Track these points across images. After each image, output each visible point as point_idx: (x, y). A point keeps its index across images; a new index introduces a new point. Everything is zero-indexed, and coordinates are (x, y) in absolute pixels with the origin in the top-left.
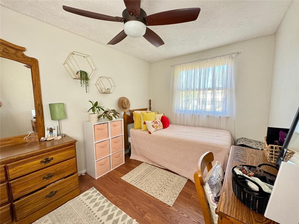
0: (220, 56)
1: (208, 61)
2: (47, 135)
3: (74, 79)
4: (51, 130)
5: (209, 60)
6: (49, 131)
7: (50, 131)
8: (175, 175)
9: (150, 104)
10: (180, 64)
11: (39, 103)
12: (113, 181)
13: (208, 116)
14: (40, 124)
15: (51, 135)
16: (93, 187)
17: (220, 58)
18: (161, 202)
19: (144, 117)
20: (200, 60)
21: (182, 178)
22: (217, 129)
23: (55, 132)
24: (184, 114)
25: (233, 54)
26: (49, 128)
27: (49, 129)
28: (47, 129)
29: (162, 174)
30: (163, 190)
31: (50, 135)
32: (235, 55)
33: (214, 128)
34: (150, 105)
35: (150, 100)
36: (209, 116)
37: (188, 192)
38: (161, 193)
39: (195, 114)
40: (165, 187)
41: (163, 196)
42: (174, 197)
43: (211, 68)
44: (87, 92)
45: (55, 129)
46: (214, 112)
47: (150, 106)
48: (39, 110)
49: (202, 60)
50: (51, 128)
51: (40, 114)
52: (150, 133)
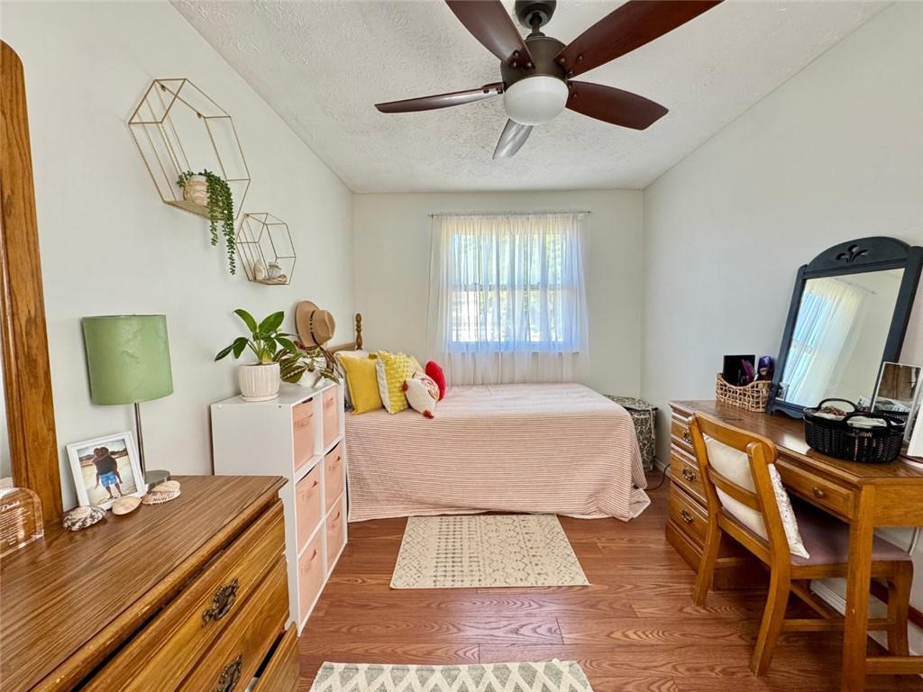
0: (555, 213)
1: (528, 219)
2: (88, 491)
3: (169, 203)
4: (105, 463)
5: (530, 216)
6: (94, 470)
7: (98, 464)
8: (522, 517)
9: (359, 329)
10: (457, 215)
11: (33, 313)
12: (372, 609)
13: (535, 354)
14: (36, 434)
15: (112, 486)
16: (326, 664)
17: (554, 215)
18: (560, 587)
19: (393, 369)
20: (510, 213)
21: (542, 517)
22: (555, 382)
23: (127, 468)
24: (473, 354)
25: (580, 212)
26: (91, 452)
27: (89, 457)
28: (81, 459)
29: (494, 528)
30: (535, 560)
31: (102, 488)
32: (582, 215)
33: (548, 382)
34: (359, 331)
35: (358, 315)
36: (537, 353)
37: (585, 541)
38: (537, 569)
39: (502, 350)
40: (532, 552)
41: (551, 575)
42: (573, 564)
43: (536, 236)
44: (233, 272)
45: (125, 453)
46: (548, 344)
47: (359, 337)
48: (34, 351)
49: (516, 213)
50: (104, 450)
51: (36, 378)
52: (427, 415)
